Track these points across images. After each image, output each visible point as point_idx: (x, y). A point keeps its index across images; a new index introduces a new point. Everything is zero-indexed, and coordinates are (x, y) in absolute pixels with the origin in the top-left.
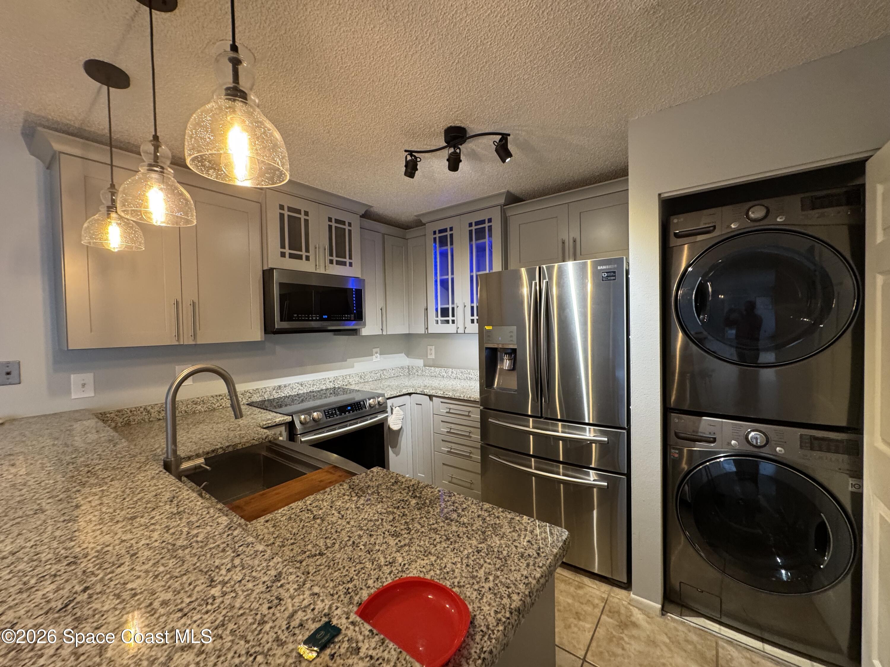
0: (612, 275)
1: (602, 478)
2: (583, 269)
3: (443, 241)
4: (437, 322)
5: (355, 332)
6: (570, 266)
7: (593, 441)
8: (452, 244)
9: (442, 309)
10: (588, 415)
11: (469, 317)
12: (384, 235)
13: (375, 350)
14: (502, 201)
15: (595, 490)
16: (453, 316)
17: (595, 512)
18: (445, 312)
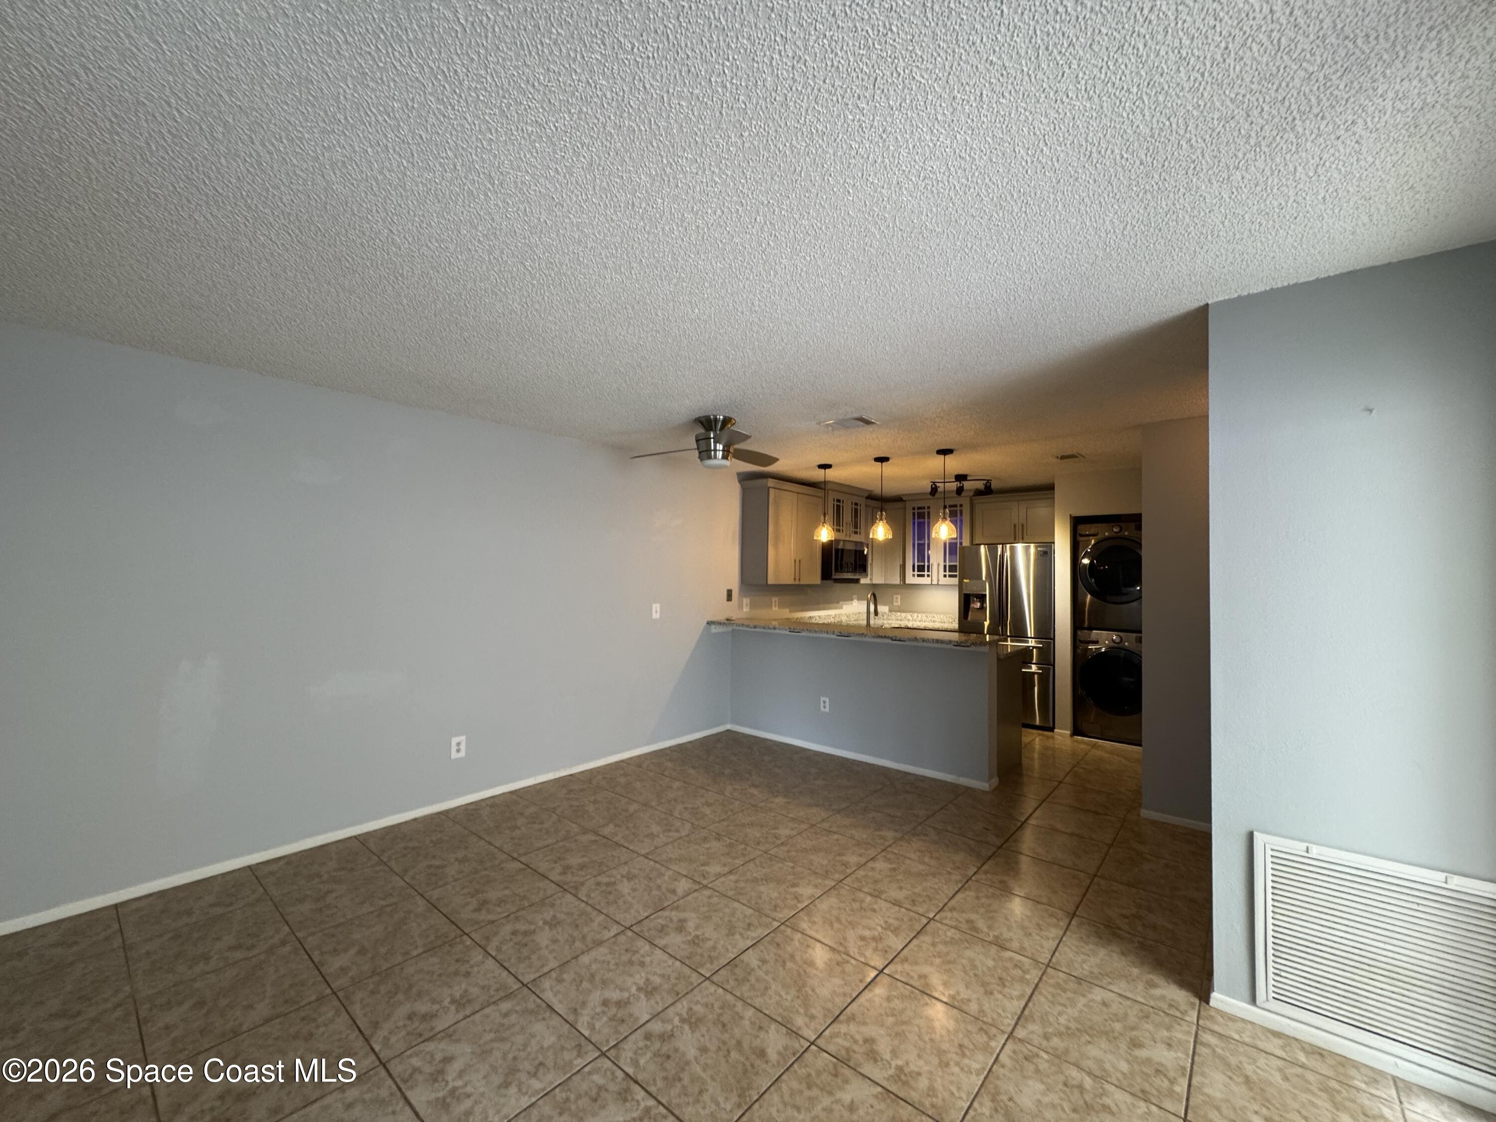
0: (1045, 553)
1: (1039, 669)
2: (1027, 549)
3: (921, 516)
4: (914, 575)
5: (857, 581)
6: (1020, 547)
7: (1034, 647)
8: (929, 518)
9: (918, 566)
10: (1030, 632)
11: (942, 573)
12: (873, 508)
13: (855, 596)
14: (972, 494)
15: (1036, 676)
16: (928, 571)
17: (1036, 689)
18: (921, 568)
